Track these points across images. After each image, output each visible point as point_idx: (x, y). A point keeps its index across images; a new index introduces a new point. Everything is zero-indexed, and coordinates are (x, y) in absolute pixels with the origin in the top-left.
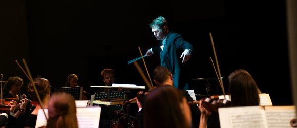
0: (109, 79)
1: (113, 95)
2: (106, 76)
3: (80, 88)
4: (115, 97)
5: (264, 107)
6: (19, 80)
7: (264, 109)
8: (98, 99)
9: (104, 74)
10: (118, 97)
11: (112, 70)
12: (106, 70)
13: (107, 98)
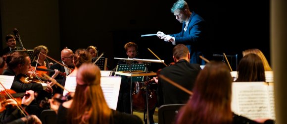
0: (132, 53)
1: (134, 67)
2: (129, 49)
3: (104, 59)
4: (136, 69)
5: (268, 83)
6: (44, 49)
7: (268, 85)
8: (121, 71)
9: (127, 48)
10: (139, 69)
11: (135, 44)
12: (129, 44)
13: (129, 70)
